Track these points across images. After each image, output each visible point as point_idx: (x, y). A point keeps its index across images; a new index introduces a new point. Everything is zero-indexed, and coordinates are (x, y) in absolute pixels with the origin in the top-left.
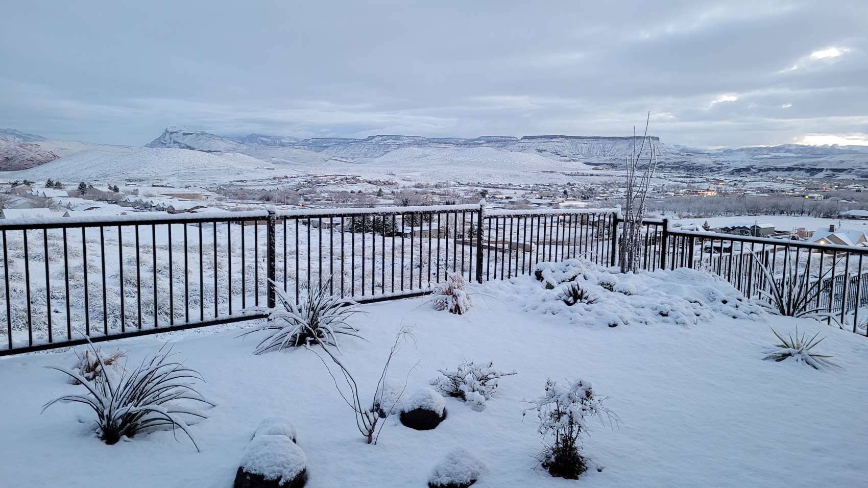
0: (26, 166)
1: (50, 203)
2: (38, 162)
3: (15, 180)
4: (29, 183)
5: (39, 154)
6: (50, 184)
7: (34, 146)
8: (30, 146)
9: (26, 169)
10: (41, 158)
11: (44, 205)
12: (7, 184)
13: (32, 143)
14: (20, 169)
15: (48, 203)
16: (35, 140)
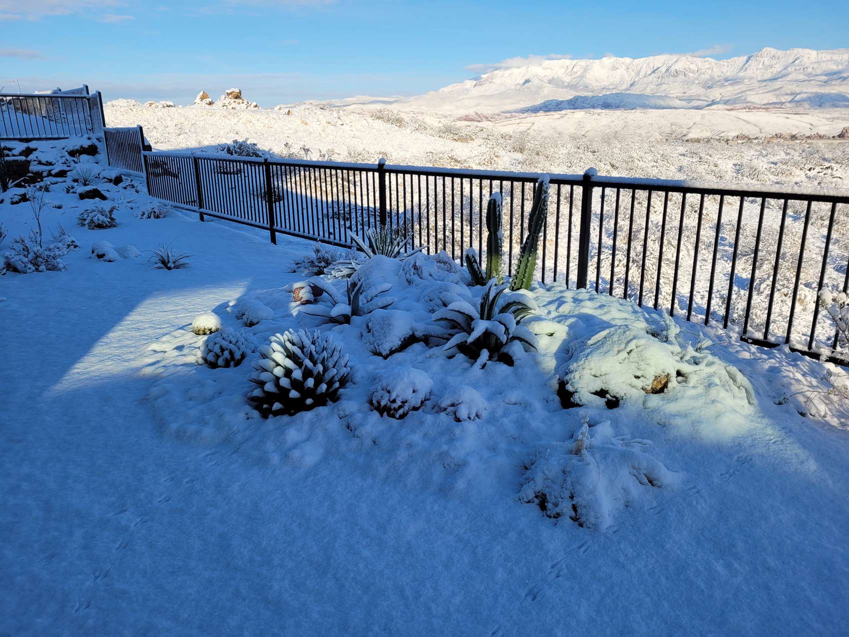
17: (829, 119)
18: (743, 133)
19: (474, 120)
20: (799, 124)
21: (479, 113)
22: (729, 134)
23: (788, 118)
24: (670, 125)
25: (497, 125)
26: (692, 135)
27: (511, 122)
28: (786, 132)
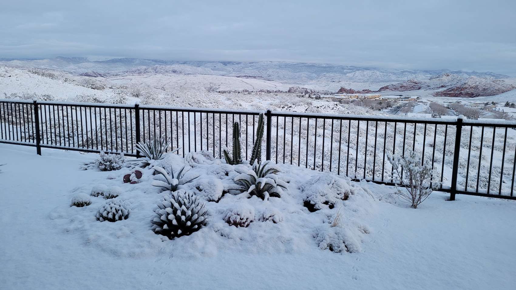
0: (494, 94)
1: (506, 116)
2: (502, 91)
3: (487, 102)
4: (495, 103)
5: (503, 86)
6: (508, 105)
7: (501, 81)
8: (499, 82)
9: (494, 95)
10: (504, 89)
11: (502, 117)
12: (482, 104)
13: (500, 80)
14: (491, 95)
15: (505, 116)
16: (502, 78)
17: (283, 83)
18: (246, 89)
19: (92, 76)
20: (270, 85)
21: (95, 72)
22: (239, 89)
23: (265, 82)
24: (209, 83)
25: (108, 79)
26: (221, 90)
27: (117, 78)
28: (265, 89)
